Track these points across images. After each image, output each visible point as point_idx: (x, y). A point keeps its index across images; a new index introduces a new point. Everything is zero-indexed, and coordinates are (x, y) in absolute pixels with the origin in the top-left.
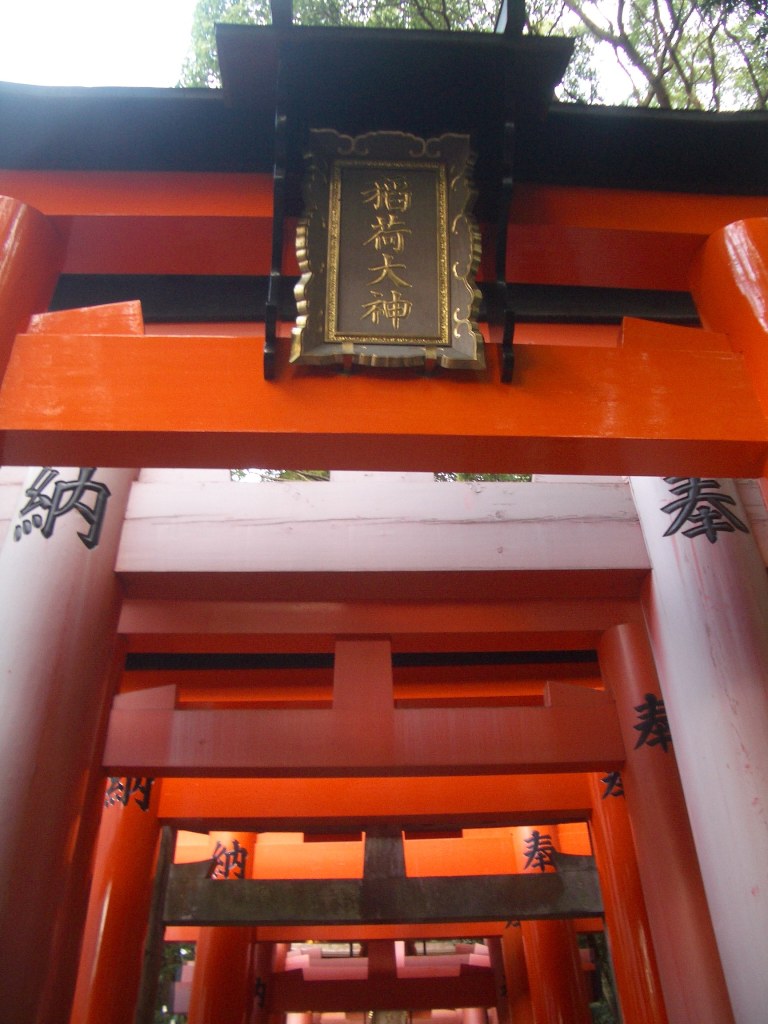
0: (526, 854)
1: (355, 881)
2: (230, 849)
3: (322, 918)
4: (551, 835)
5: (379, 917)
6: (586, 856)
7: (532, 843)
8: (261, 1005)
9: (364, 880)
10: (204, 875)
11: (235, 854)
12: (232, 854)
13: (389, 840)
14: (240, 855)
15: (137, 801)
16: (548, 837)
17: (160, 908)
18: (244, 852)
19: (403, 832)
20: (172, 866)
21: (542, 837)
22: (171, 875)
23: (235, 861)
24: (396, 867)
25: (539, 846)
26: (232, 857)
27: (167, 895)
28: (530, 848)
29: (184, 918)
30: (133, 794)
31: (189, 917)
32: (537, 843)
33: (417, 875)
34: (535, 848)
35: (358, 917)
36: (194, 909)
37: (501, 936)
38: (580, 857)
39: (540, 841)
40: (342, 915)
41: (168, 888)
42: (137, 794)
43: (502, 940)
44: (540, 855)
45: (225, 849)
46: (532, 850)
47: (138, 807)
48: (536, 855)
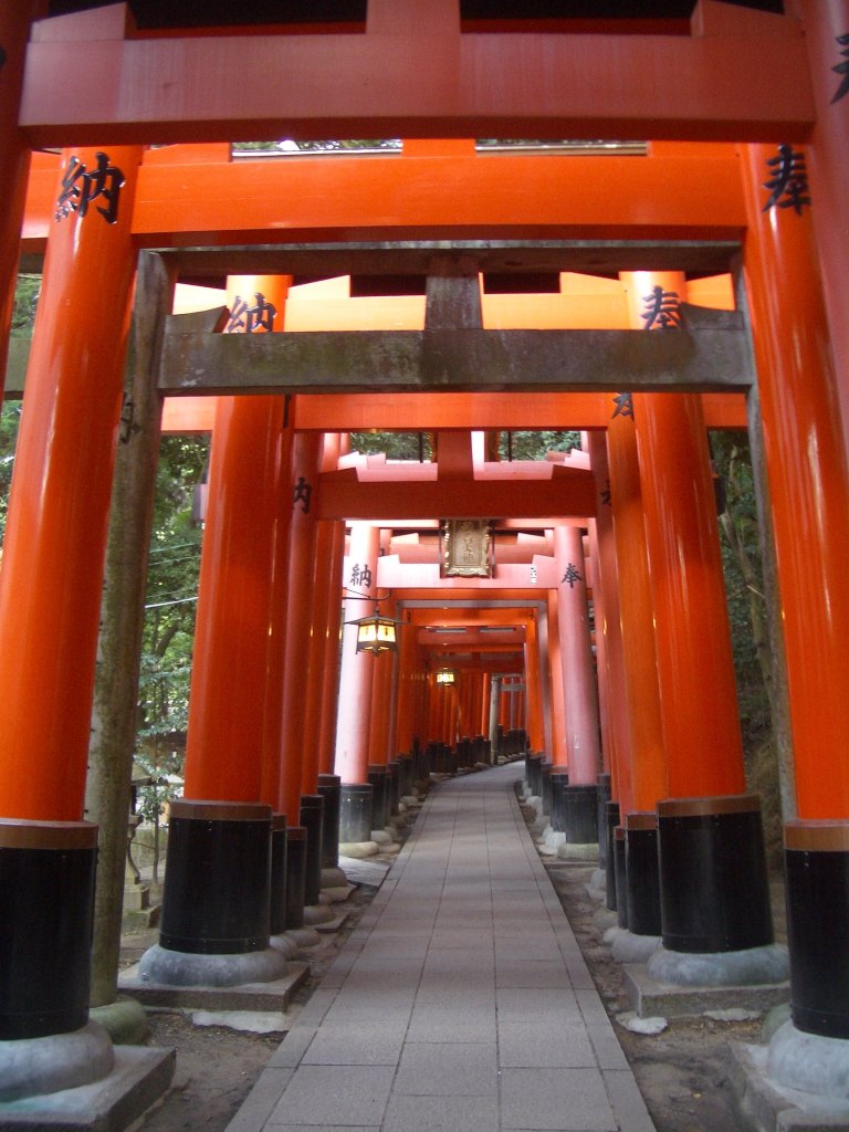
0: (645, 316)
1: (413, 334)
2: (252, 304)
3: (368, 382)
4: (678, 293)
5: (445, 381)
6: (727, 311)
7: (654, 302)
8: (306, 510)
9: (426, 332)
10: (211, 329)
11: (259, 312)
12: (254, 311)
13: (461, 280)
14: (265, 312)
15: (100, 210)
16: (674, 295)
17: (152, 370)
18: (271, 309)
19: (481, 275)
20: (168, 319)
21: (666, 295)
22: (168, 329)
23: (259, 321)
24: (469, 317)
25: (662, 307)
26: (255, 315)
27: (163, 356)
28: (650, 307)
29: (186, 384)
30: (92, 202)
31: (193, 383)
32: (659, 303)
33: (498, 328)
34: (657, 310)
35: (417, 381)
36: (199, 372)
37: (605, 428)
38: (719, 312)
39: (663, 299)
40: (397, 377)
41: (165, 346)
42: (100, 201)
43: (607, 433)
44: (663, 317)
45: (245, 307)
46: (652, 310)
47: (102, 218)
48: (658, 317)
